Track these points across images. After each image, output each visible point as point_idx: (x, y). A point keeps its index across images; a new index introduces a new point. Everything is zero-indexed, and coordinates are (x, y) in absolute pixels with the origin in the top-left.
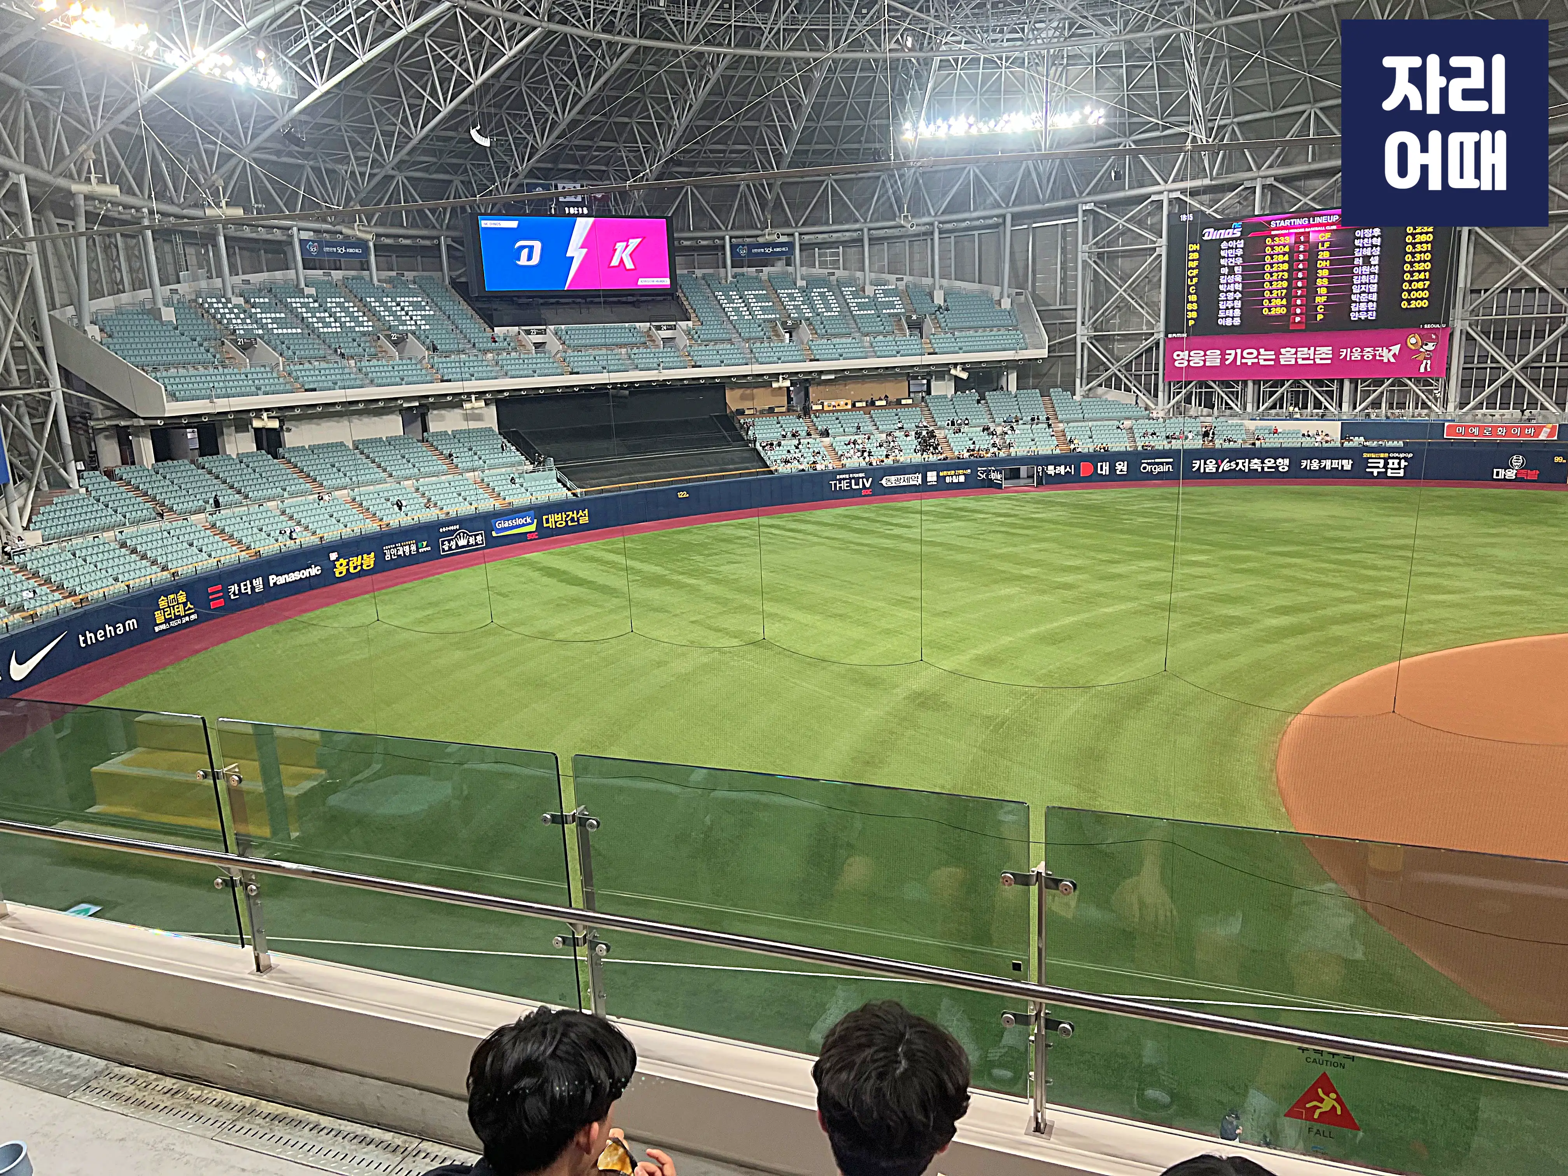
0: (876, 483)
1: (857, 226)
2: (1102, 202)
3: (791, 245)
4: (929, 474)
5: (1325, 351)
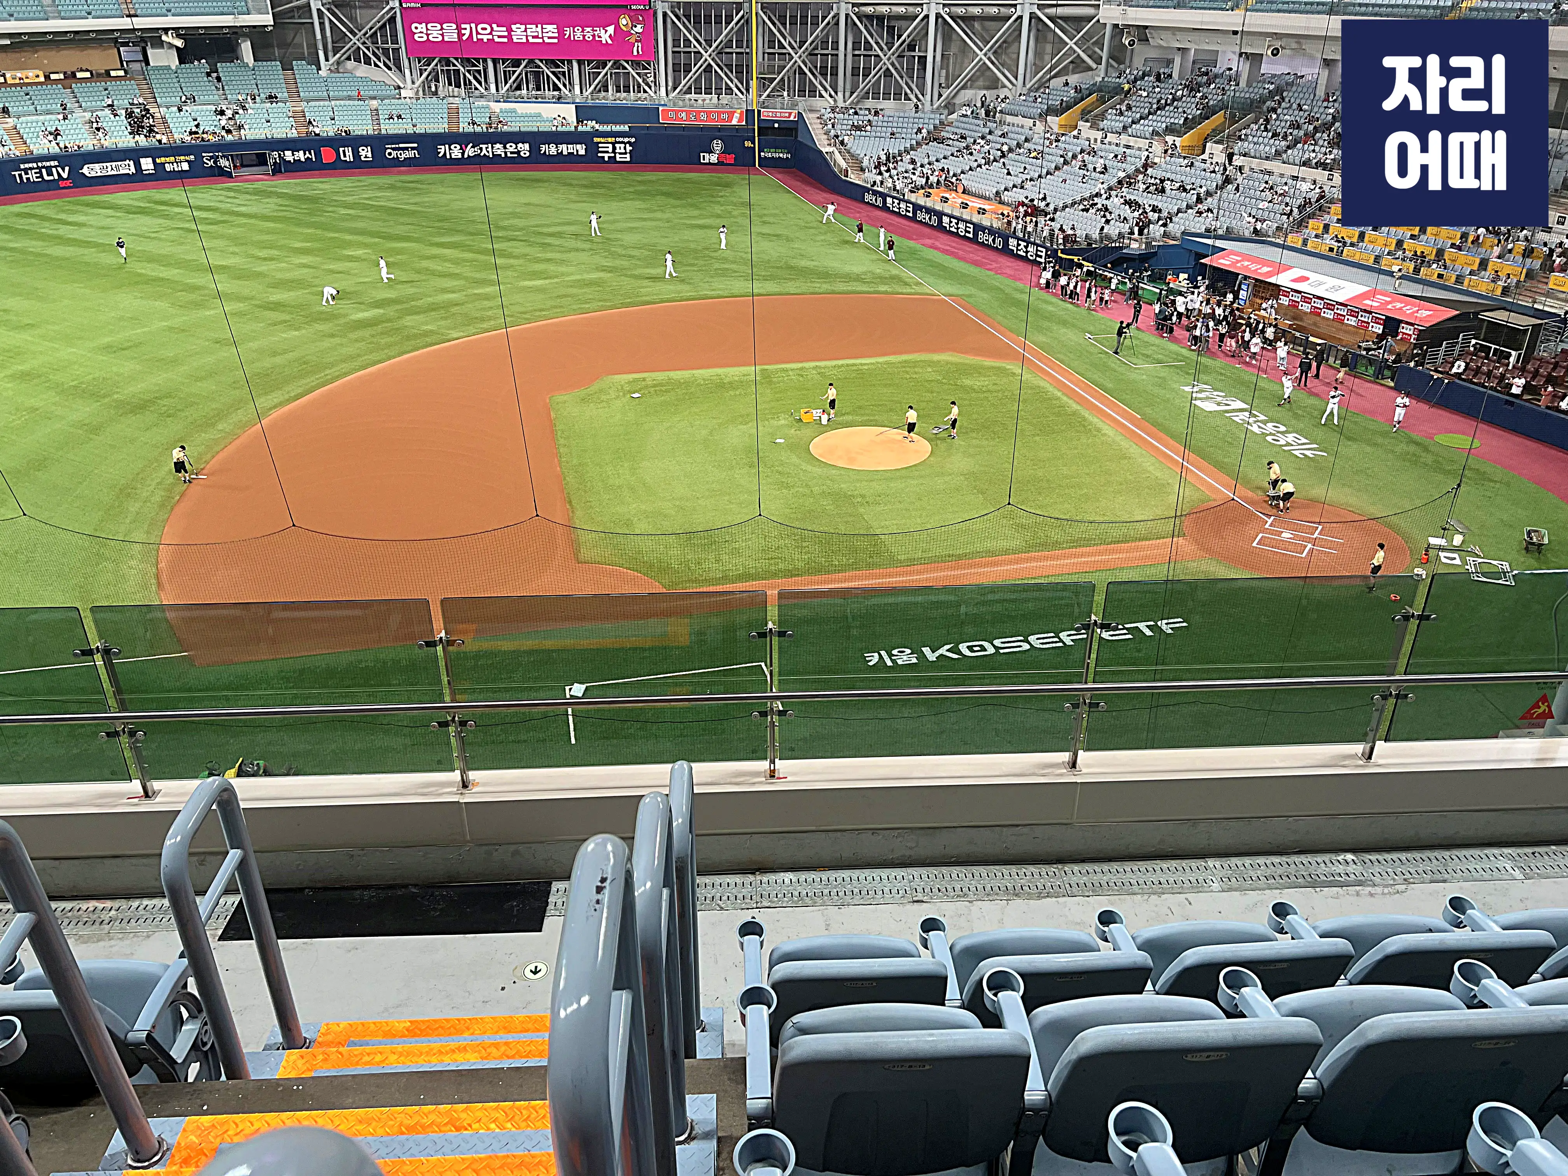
0: (76, 173)
5: (551, 29)
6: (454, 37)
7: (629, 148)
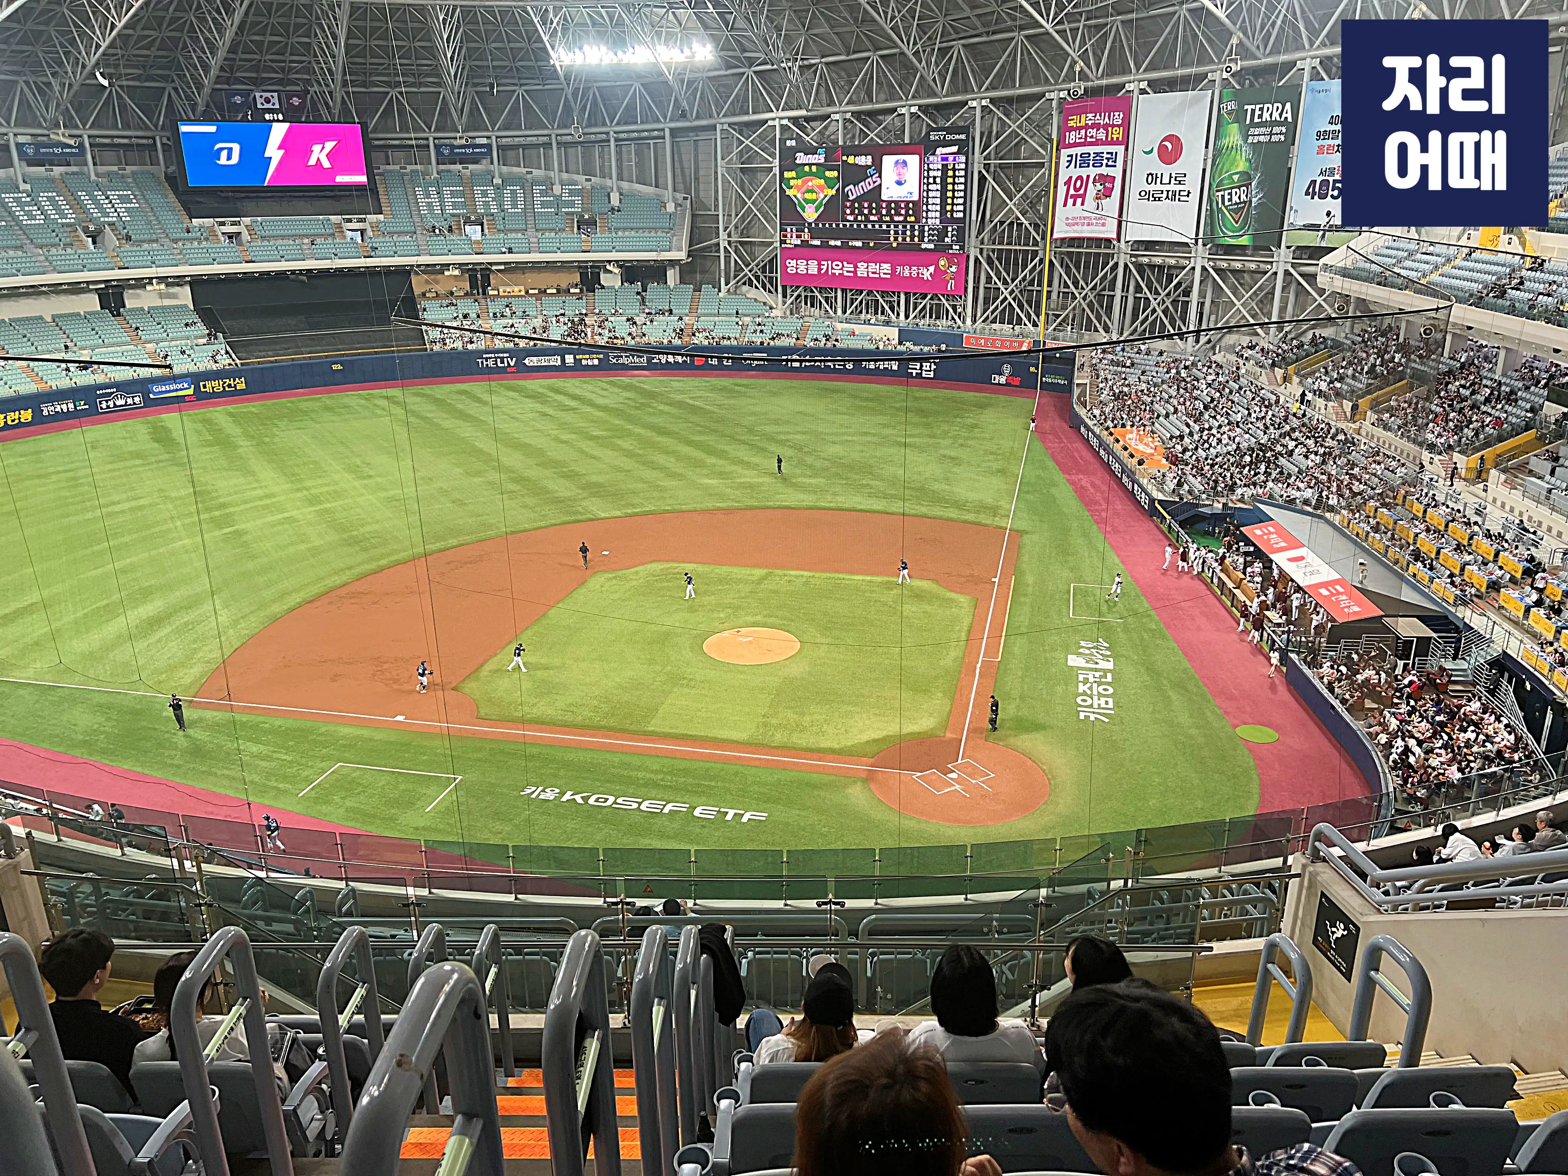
0: (520, 363)
1: (545, 132)
2: (735, 124)
3: (489, 146)
4: (567, 356)
5: (886, 267)
6: (815, 272)
7: (933, 367)
